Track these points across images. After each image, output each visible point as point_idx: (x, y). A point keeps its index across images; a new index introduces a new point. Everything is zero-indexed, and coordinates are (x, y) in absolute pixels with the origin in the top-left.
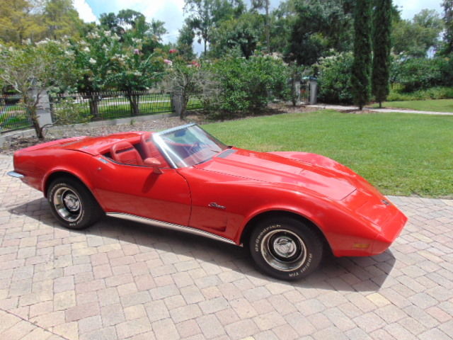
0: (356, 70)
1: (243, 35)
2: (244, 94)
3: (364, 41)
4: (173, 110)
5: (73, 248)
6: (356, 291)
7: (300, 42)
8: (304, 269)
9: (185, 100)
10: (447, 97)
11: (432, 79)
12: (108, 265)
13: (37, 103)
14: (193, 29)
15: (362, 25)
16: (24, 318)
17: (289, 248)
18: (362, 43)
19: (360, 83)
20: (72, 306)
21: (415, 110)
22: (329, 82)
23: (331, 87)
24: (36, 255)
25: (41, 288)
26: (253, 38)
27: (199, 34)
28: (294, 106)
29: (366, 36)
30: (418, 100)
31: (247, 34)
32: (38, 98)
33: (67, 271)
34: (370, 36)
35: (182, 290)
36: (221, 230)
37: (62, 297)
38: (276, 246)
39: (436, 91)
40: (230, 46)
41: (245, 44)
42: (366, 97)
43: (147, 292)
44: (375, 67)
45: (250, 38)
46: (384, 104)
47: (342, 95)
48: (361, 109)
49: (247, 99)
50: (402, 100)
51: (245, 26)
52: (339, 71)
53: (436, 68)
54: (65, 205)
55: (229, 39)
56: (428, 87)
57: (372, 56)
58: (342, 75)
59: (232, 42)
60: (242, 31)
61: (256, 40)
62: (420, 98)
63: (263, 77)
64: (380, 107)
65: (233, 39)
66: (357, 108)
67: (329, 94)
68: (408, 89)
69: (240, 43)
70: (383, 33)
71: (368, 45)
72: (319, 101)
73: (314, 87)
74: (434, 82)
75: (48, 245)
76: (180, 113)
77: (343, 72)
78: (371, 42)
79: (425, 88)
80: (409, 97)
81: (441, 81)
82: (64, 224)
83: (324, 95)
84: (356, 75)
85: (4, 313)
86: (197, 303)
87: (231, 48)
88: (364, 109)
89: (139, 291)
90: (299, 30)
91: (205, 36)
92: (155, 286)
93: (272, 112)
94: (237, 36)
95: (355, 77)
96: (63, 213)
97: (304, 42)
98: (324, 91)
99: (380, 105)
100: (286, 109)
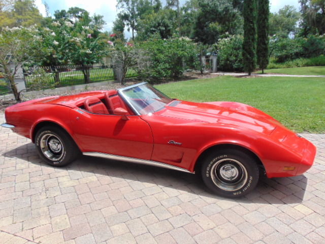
0: (246, 47)
1: (161, 24)
2: (167, 65)
3: (251, 26)
4: (115, 78)
5: (59, 181)
6: (285, 204)
7: (202, 29)
8: (246, 189)
9: (125, 71)
10: (307, 65)
11: (297, 52)
12: (90, 193)
13: (15, 73)
14: (124, 21)
15: (249, 15)
16: (29, 239)
17: (233, 173)
18: (249, 28)
19: (248, 56)
20: (67, 227)
21: (287, 74)
22: (225, 56)
23: (227, 59)
24: (30, 188)
25: (39, 214)
26: (168, 26)
27: (128, 24)
28: (202, 73)
29: (252, 23)
30: (288, 67)
31: (164, 23)
32: (16, 70)
33: (58, 200)
34: (255, 22)
35: (153, 210)
36: (178, 162)
37: (58, 220)
38: (222, 172)
39: (300, 61)
40: (152, 32)
41: (163, 30)
42: (253, 66)
43: (126, 213)
44: (258, 45)
45: (166, 26)
46: (265, 71)
47: (235, 66)
48: (250, 75)
49: (169, 69)
50: (277, 68)
51: (163, 18)
52: (232, 48)
53: (299, 45)
54: (49, 148)
55: (151, 27)
56: (294, 59)
57: (256, 36)
58: (235, 51)
59: (154, 29)
60: (160, 21)
61: (171, 27)
62: (289, 67)
63: (180, 53)
64: (263, 73)
65: (154, 27)
66: (247, 74)
67: (226, 65)
68: (281, 60)
69: (160, 30)
70: (264, 20)
71: (254, 29)
72: (219, 70)
73: (215, 60)
74: (298, 55)
75: (38, 179)
76: (121, 80)
77: (235, 49)
78: (256, 26)
79: (292, 59)
80: (281, 66)
81: (303, 55)
82: (49, 163)
83: (222, 65)
84: (246, 50)
85: (12, 236)
86: (167, 219)
87: (153, 34)
88: (251, 74)
89: (119, 213)
90: (201, 20)
91: (132, 26)
92: (131, 208)
93: (186, 78)
94: (157, 25)
95: (245, 52)
96: (48, 155)
97: (205, 29)
98: (223, 63)
99: (263, 71)
100: (197, 76)
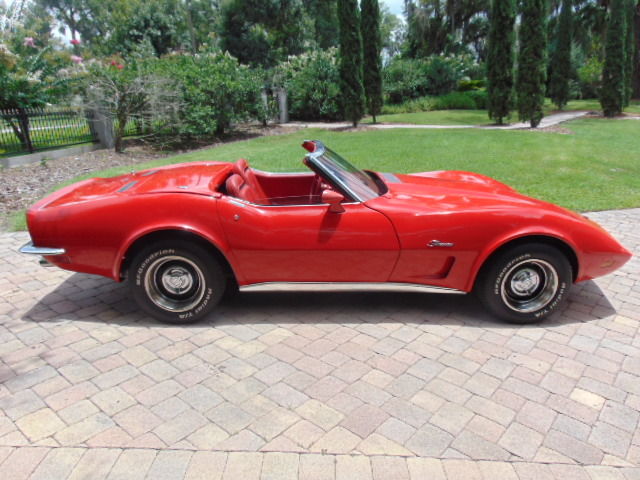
0: (345, 75)
1: (152, 23)
2: (209, 109)
3: (352, 36)
4: (95, 139)
5: (223, 348)
7: (238, 35)
10: (437, 108)
11: (419, 86)
14: (48, 10)
15: (348, 14)
16: (298, 451)
18: (350, 38)
19: (352, 91)
20: (341, 418)
21: (412, 123)
22: (304, 90)
23: (308, 98)
24: (181, 371)
25: (261, 409)
26: (167, 28)
27: (59, 18)
28: (265, 125)
29: (354, 29)
30: (409, 112)
31: (157, 22)
33: (264, 379)
34: (359, 28)
37: (311, 411)
38: (514, 286)
39: (425, 101)
40: (137, 39)
41: (157, 37)
42: (361, 110)
44: (366, 71)
45: (163, 28)
46: (379, 118)
47: (324, 109)
48: (355, 125)
49: (212, 117)
50: (392, 113)
51: (154, 10)
52: (315, 76)
53: (419, 72)
55: (131, 28)
56: (417, 97)
57: (362, 55)
58: (319, 81)
59: (136, 32)
60: (149, 16)
61: (173, 31)
62: (410, 111)
63: (230, 84)
64: (375, 123)
65: (137, 28)
66: (351, 125)
67: (306, 107)
68: (396, 99)
69: (149, 35)
70: (371, 27)
71: (358, 41)
72: (292, 118)
73: (283, 99)
74: (421, 91)
76: (111, 142)
77: (321, 78)
78: (361, 38)
79: (413, 97)
80: (398, 109)
81: (427, 90)
83: (298, 109)
84: (347, 80)
85: (259, 453)
87: (138, 43)
88: (359, 125)
90: (235, 18)
91: (71, 22)
93: (242, 136)
94: (143, 24)
95: (345, 84)
97: (244, 36)
98: (298, 104)
99: (374, 119)
100: (259, 131)
